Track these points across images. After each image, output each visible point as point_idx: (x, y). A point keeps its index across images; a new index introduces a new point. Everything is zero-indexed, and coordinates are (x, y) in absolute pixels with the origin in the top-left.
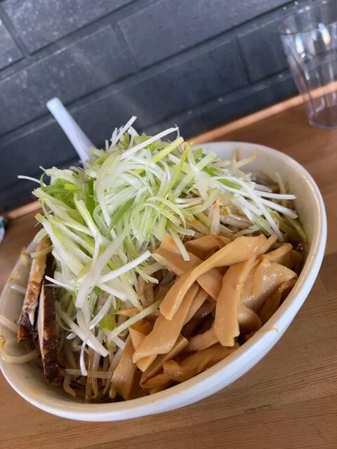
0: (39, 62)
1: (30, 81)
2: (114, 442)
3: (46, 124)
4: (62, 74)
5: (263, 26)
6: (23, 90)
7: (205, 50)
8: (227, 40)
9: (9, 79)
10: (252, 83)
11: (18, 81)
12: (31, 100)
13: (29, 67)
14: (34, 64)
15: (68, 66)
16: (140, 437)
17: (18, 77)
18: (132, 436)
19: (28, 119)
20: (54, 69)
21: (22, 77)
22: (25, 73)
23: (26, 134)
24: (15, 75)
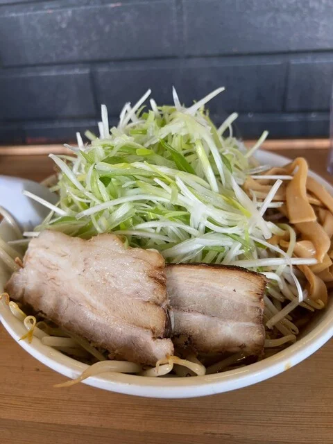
0: (89, 7)
1: (72, 22)
2: (55, 424)
3: (71, 73)
4: (107, 29)
5: (317, 61)
6: (61, 29)
7: (255, 62)
8: (278, 61)
9: (50, 11)
10: (284, 111)
11: (59, 18)
12: (65, 42)
13: (76, 9)
14: (83, 8)
15: (116, 23)
16: (85, 428)
17: (60, 13)
18: (76, 424)
19: (54, 59)
20: (101, 21)
21: (65, 15)
22: (70, 12)
23: (45, 74)
24: (58, 10)
